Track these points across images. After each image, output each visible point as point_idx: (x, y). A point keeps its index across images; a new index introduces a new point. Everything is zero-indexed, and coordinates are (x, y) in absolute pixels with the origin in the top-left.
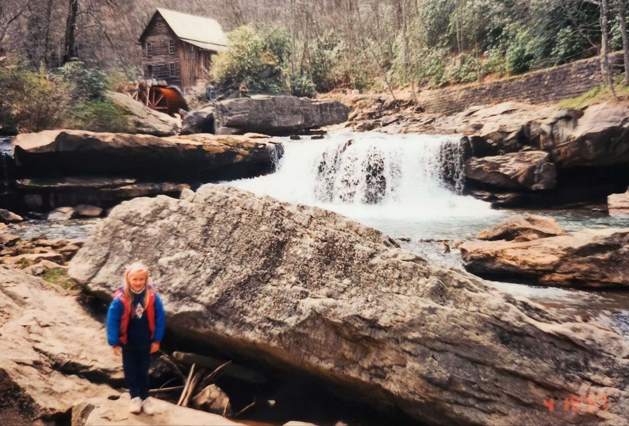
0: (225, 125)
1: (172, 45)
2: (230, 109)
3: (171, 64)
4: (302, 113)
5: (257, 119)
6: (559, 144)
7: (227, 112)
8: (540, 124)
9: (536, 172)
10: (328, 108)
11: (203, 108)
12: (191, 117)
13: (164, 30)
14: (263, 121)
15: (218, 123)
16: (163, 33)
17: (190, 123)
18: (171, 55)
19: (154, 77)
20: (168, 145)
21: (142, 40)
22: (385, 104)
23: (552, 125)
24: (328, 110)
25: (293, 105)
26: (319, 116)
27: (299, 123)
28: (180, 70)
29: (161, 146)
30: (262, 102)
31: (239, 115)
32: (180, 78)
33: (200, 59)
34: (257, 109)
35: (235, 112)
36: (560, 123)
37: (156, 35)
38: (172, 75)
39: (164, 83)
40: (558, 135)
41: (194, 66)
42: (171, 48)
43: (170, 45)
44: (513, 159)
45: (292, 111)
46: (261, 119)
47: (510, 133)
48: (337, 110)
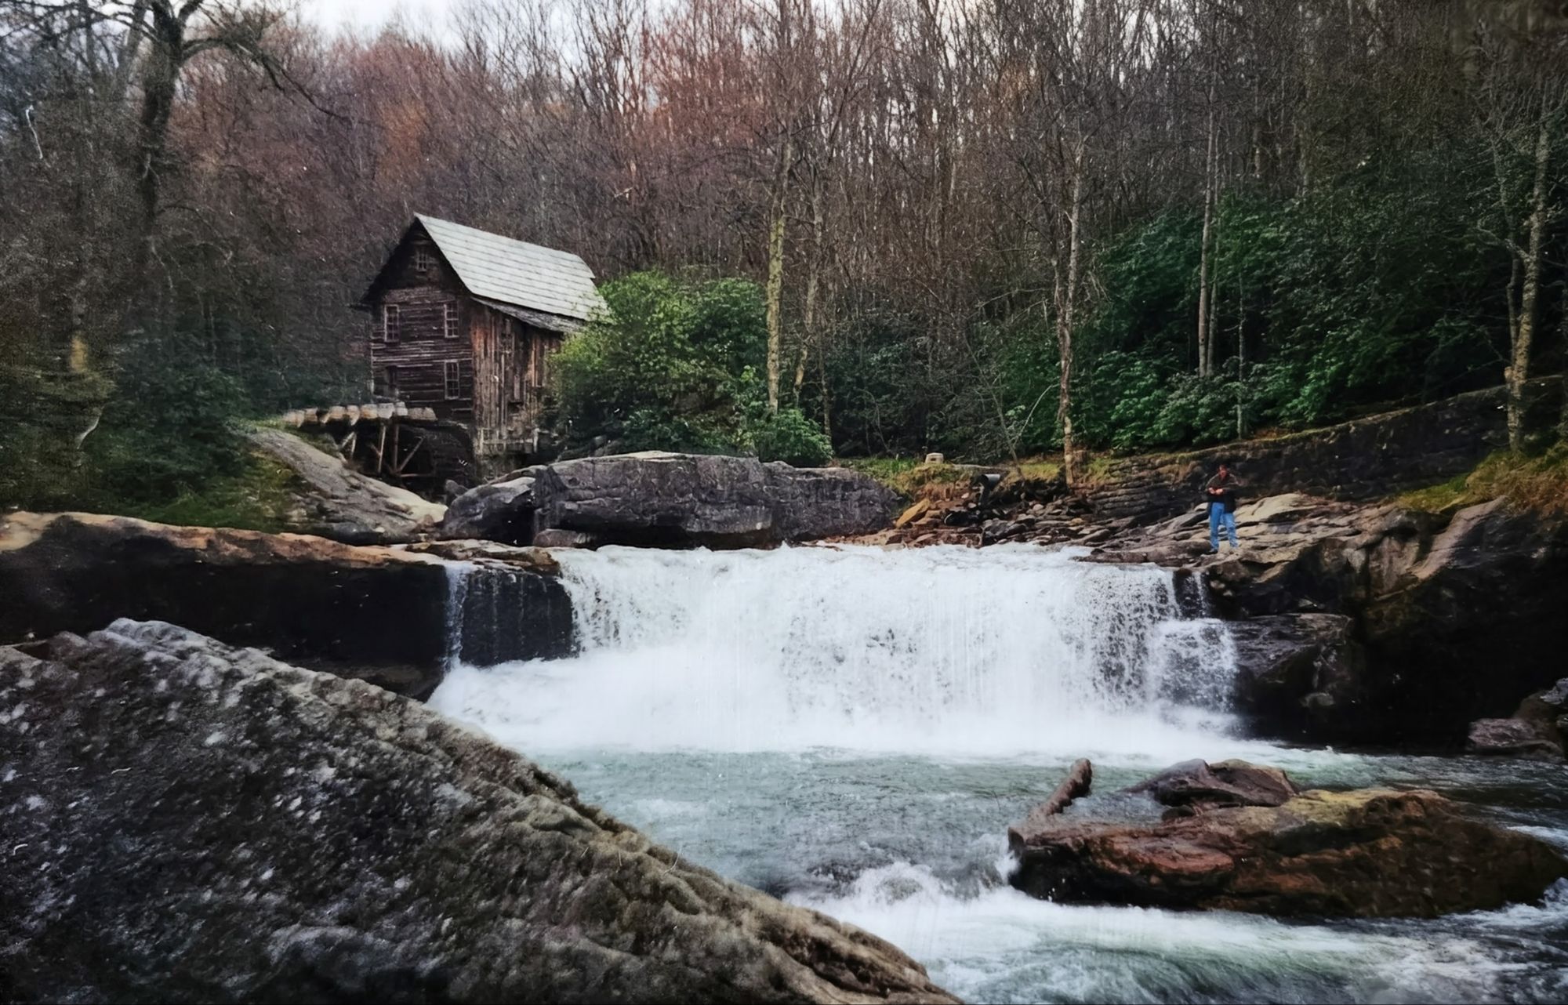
0: (557, 523)
1: (455, 315)
2: (573, 481)
3: (449, 365)
4: (767, 503)
5: (644, 513)
6: (1378, 595)
7: (564, 489)
8: (1344, 545)
9: (1318, 664)
10: (838, 493)
11: (508, 480)
12: (473, 502)
13: (435, 273)
14: (660, 518)
15: (542, 517)
16: (430, 283)
17: (467, 515)
18: (448, 340)
19: (401, 398)
20: (367, 563)
21: (373, 300)
22: (997, 489)
23: (1369, 548)
24: (839, 496)
25: (746, 478)
26: (813, 511)
27: (759, 526)
28: (471, 381)
29: (343, 564)
30: (661, 468)
31: (596, 501)
32: (471, 403)
33: (527, 355)
34: (646, 484)
35: (587, 493)
36: (1387, 545)
37: (412, 286)
38: (451, 394)
39: (430, 414)
40: (1380, 573)
41: (511, 373)
42: (449, 323)
43: (449, 315)
44: (1267, 631)
45: (741, 496)
46: (654, 512)
47: (1271, 565)
48: (862, 497)
